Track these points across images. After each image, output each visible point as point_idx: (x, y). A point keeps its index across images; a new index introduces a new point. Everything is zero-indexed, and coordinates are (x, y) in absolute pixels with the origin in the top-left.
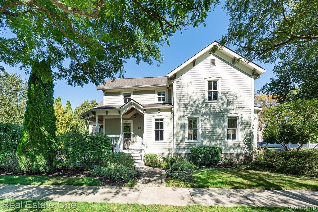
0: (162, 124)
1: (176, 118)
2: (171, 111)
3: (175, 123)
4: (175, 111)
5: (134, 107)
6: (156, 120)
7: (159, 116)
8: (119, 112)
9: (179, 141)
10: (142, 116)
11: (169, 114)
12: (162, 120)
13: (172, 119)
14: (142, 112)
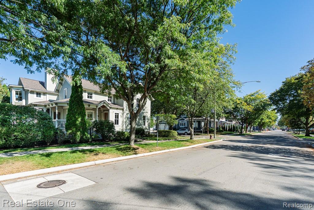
0: (118, 116)
1: (125, 114)
2: (123, 109)
3: (125, 116)
4: (125, 111)
5: (105, 105)
6: (116, 114)
7: (117, 111)
8: (97, 106)
9: (127, 126)
10: (108, 110)
11: (121, 111)
12: (118, 114)
13: (123, 114)
14: (109, 108)
